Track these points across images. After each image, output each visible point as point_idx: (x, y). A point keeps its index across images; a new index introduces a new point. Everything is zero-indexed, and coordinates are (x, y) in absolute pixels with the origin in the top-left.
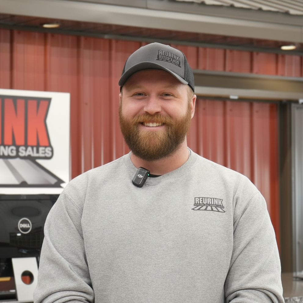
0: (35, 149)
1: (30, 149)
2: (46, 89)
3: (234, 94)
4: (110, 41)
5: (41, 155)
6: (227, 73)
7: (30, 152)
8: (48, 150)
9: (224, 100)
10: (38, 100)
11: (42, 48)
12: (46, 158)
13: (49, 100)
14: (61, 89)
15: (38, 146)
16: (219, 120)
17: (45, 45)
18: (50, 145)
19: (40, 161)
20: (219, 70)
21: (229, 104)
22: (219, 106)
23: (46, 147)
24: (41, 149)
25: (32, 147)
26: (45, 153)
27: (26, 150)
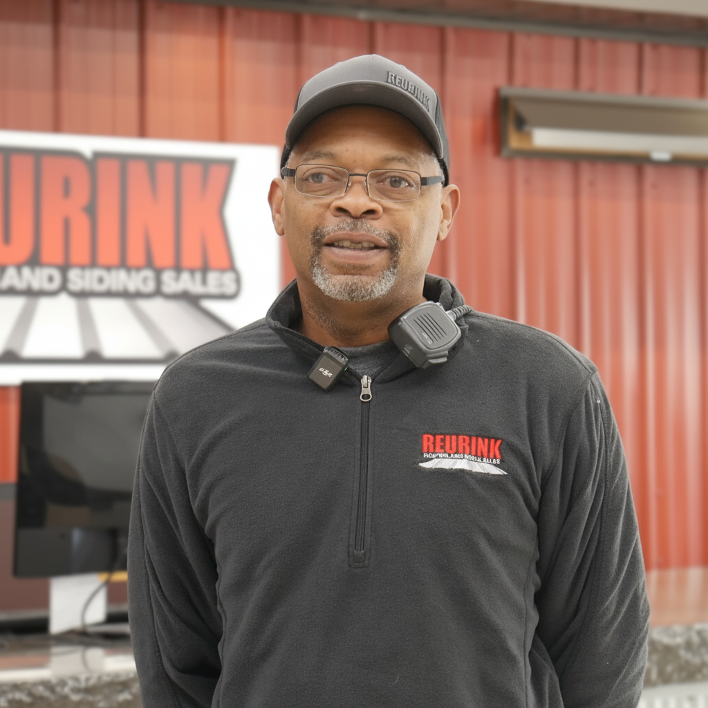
0: (198, 276)
1: (185, 276)
2: (222, 136)
3: (661, 148)
4: (371, 25)
5: (212, 288)
6: (646, 99)
7: (187, 282)
8: (228, 278)
9: (639, 162)
10: (206, 164)
11: (212, 43)
12: (223, 297)
13: (230, 164)
14: (257, 138)
15: (205, 269)
16: (627, 209)
17: (221, 33)
18: (231, 267)
19: (210, 305)
20: (626, 92)
21: (650, 174)
22: (626, 176)
23: (222, 270)
24: (212, 277)
25: (192, 271)
26: (221, 285)
27: (177, 279)
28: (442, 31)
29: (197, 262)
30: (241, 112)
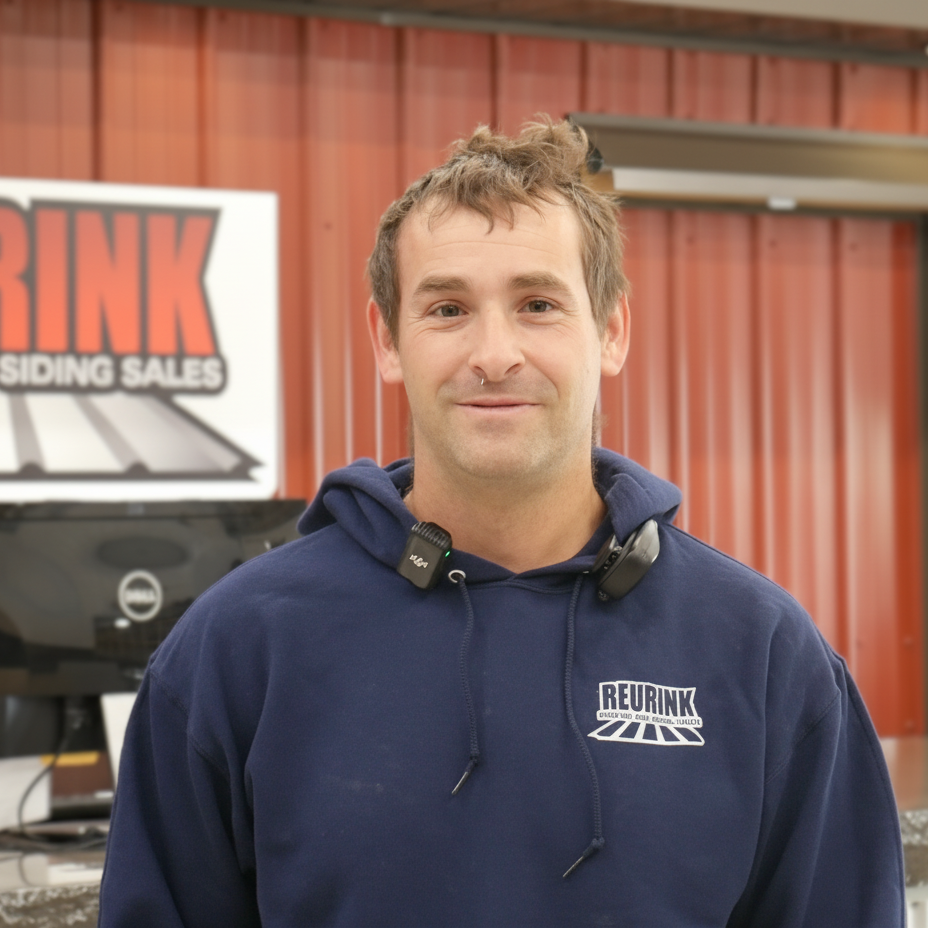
0: (171, 364)
1: (154, 364)
2: (203, 181)
3: (782, 192)
4: (399, 33)
5: (189, 380)
6: (761, 129)
7: (157, 372)
8: (211, 365)
9: (753, 211)
10: (181, 215)
11: (187, 56)
12: (203, 391)
13: (212, 216)
15: (180, 356)
16: (737, 273)
17: (200, 42)
18: (215, 352)
19: (184, 401)
20: (736, 122)
21: (767, 226)
22: (736, 230)
23: (203, 357)
24: (189, 365)
25: (163, 358)
26: (201, 376)
27: (143, 368)
28: (492, 39)
29: (170, 346)
30: (227, 147)
